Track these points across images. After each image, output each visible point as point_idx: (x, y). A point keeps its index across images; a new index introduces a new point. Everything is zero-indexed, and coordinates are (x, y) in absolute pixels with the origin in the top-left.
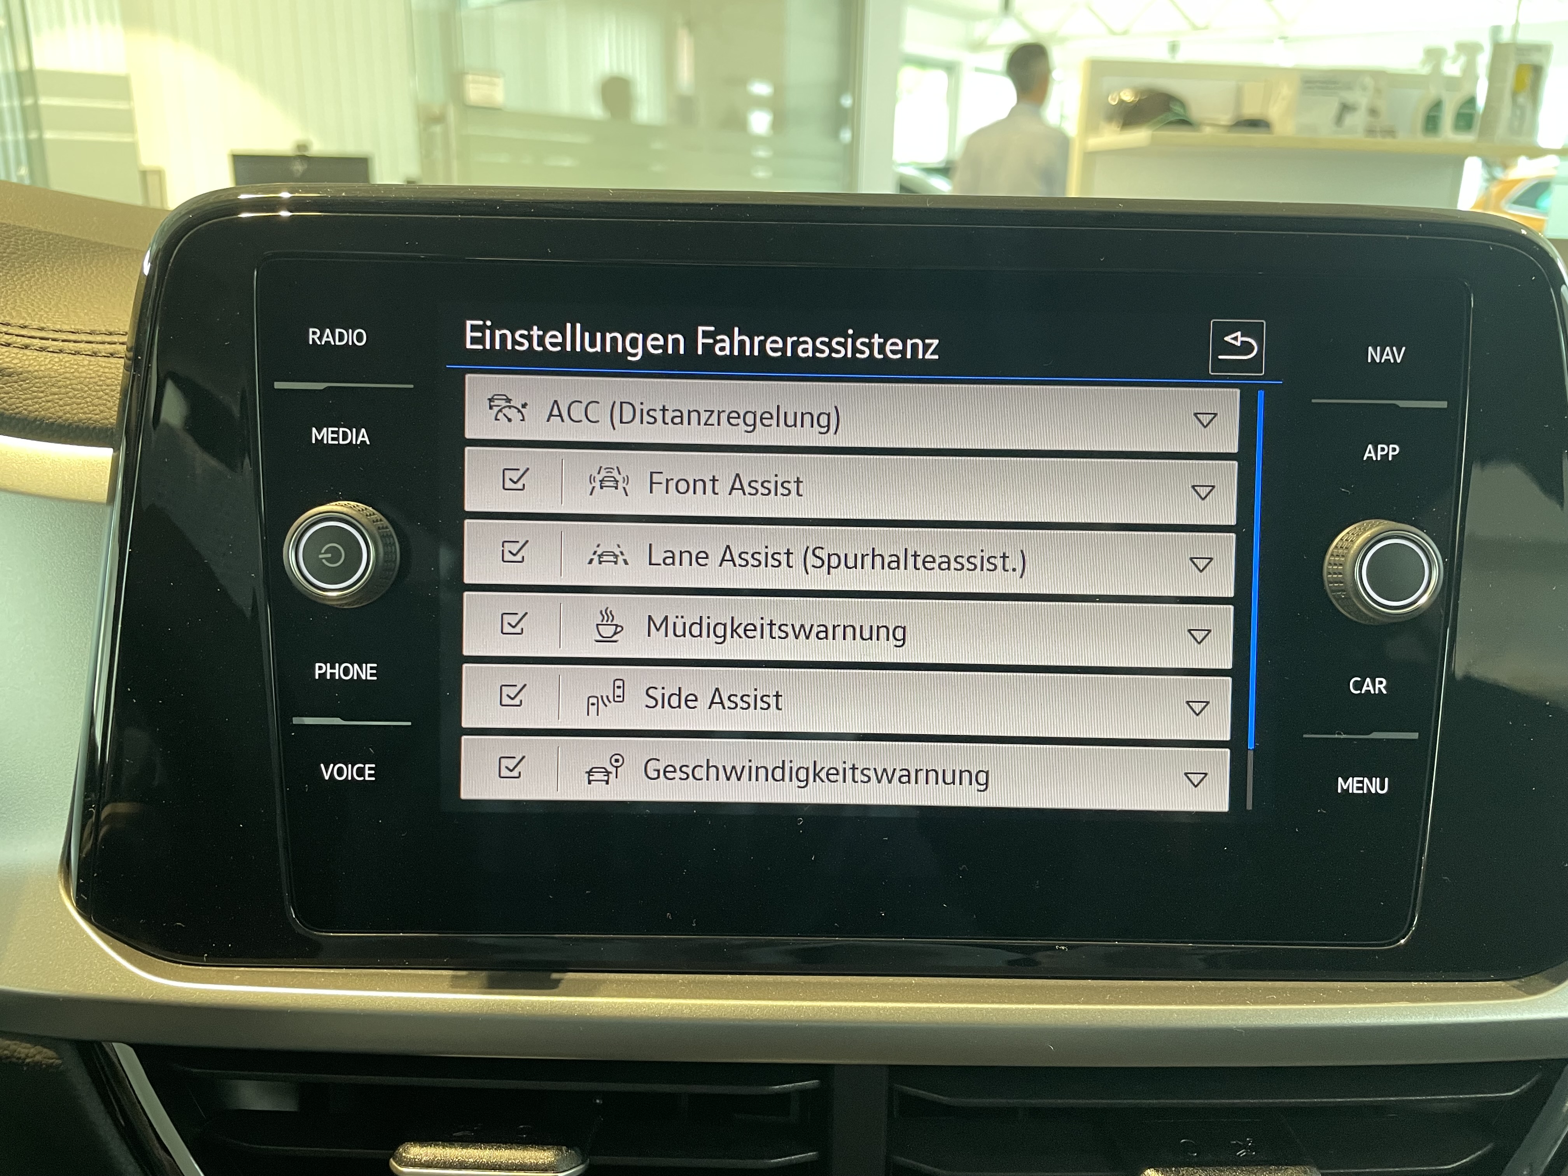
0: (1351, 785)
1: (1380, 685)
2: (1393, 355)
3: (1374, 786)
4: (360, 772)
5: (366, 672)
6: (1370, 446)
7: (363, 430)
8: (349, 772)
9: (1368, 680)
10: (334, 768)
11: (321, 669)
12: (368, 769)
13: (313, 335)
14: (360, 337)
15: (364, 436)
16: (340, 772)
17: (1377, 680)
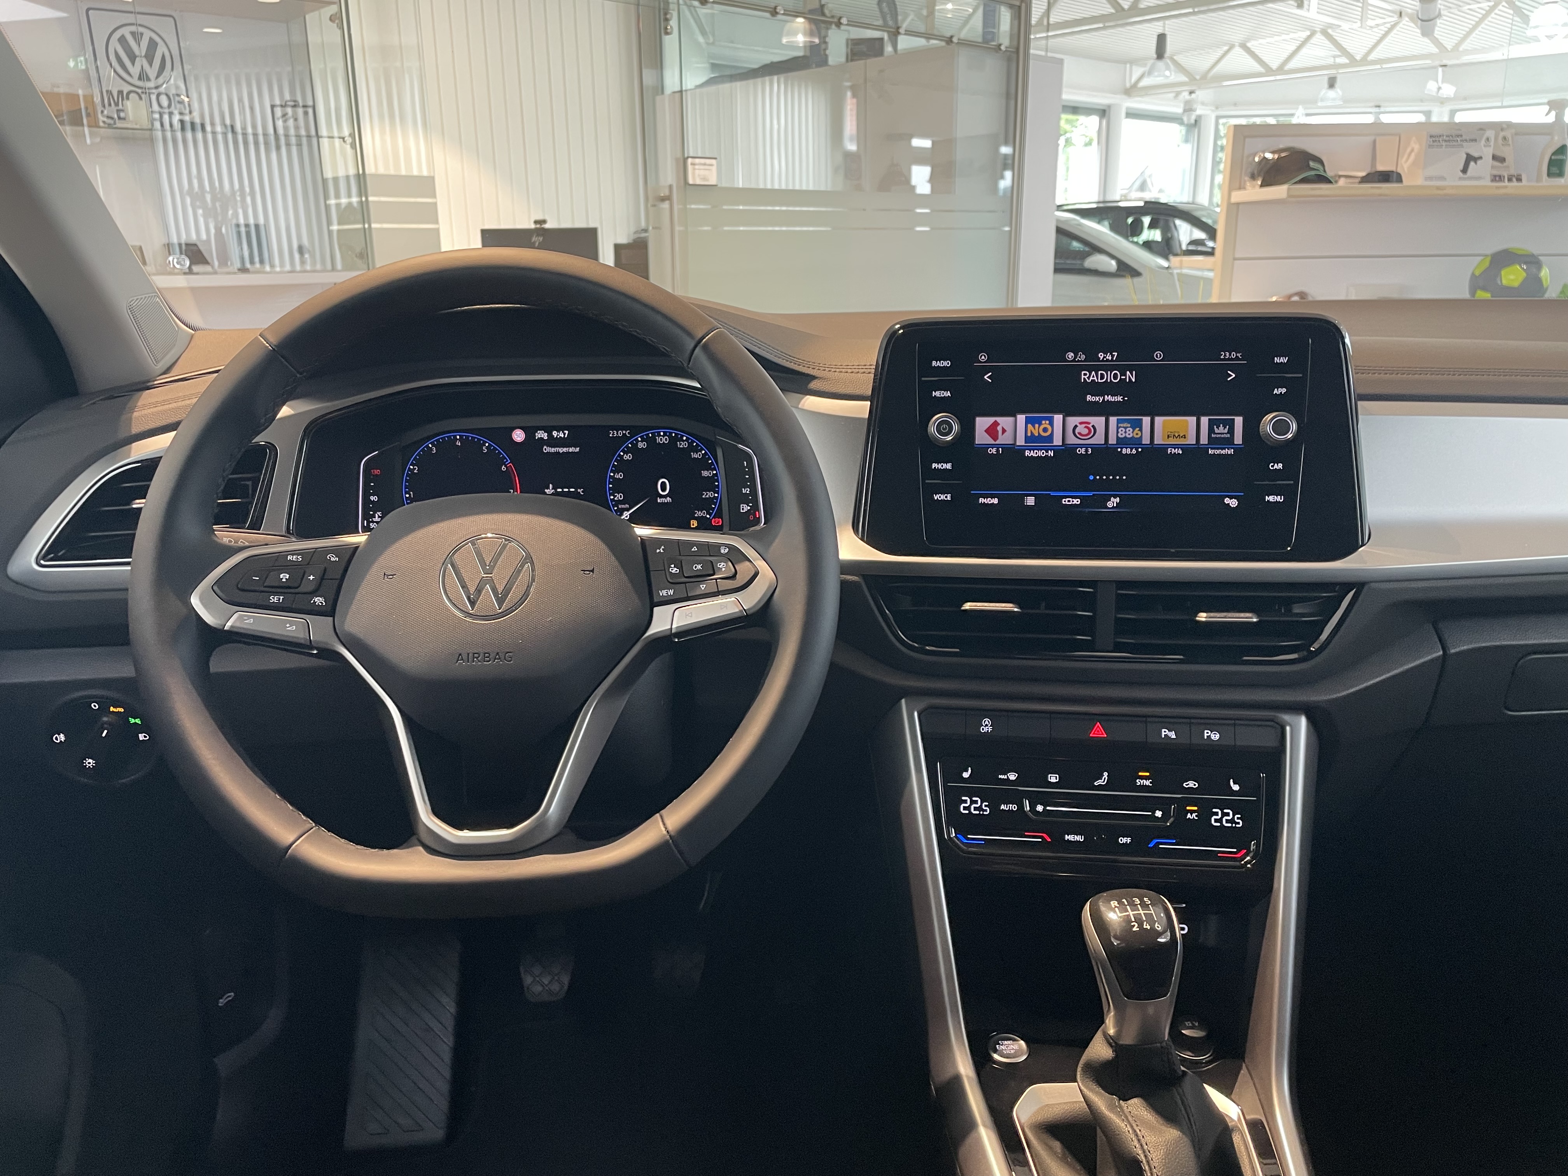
0: (1271, 498)
1: (1280, 466)
2: (1284, 360)
3: (1279, 499)
4: (946, 497)
5: (949, 466)
6: (1276, 389)
7: (949, 392)
8: (943, 497)
9: (1276, 464)
10: (938, 496)
11: (934, 465)
12: (949, 496)
13: (934, 363)
14: (948, 363)
15: (949, 394)
16: (940, 497)
17: (1279, 464)
